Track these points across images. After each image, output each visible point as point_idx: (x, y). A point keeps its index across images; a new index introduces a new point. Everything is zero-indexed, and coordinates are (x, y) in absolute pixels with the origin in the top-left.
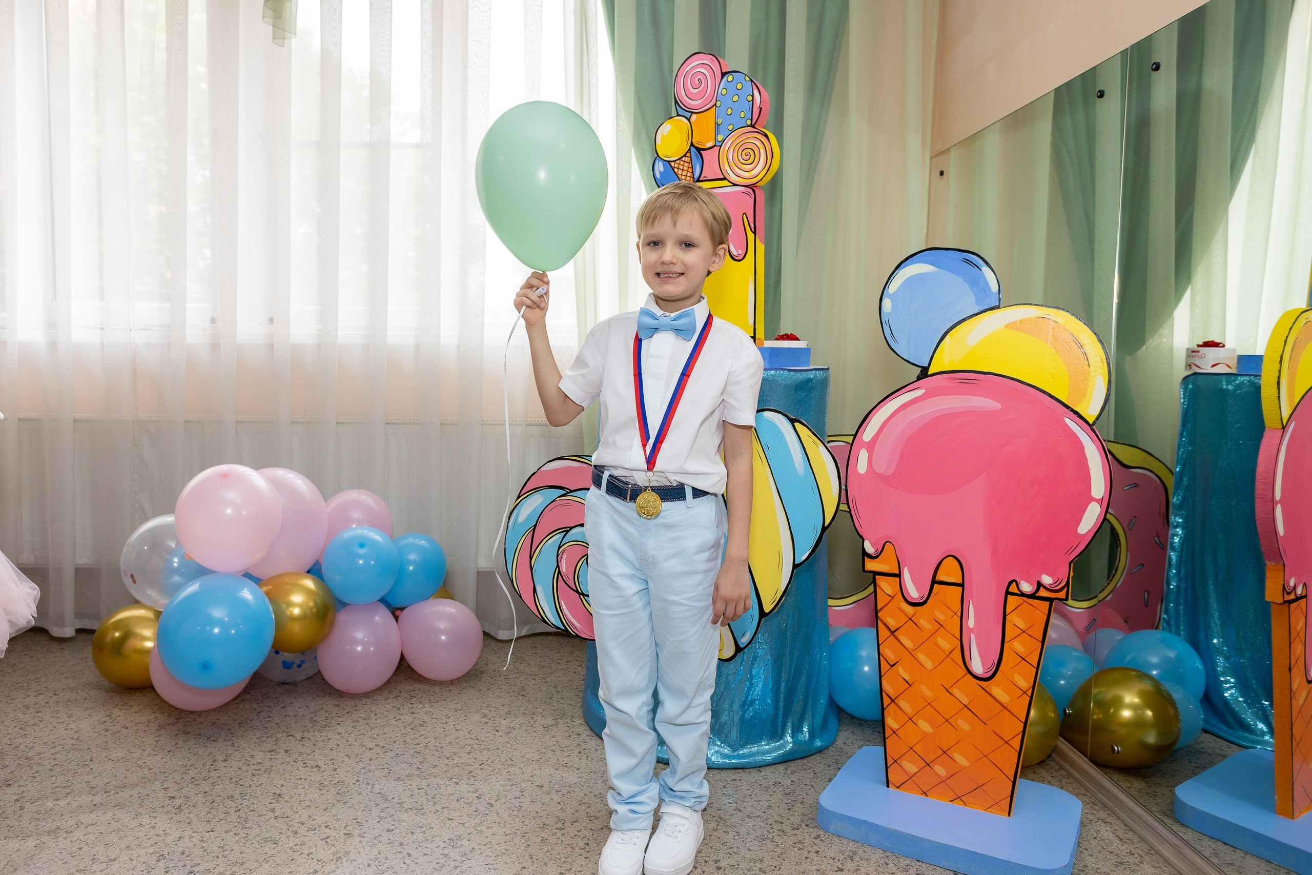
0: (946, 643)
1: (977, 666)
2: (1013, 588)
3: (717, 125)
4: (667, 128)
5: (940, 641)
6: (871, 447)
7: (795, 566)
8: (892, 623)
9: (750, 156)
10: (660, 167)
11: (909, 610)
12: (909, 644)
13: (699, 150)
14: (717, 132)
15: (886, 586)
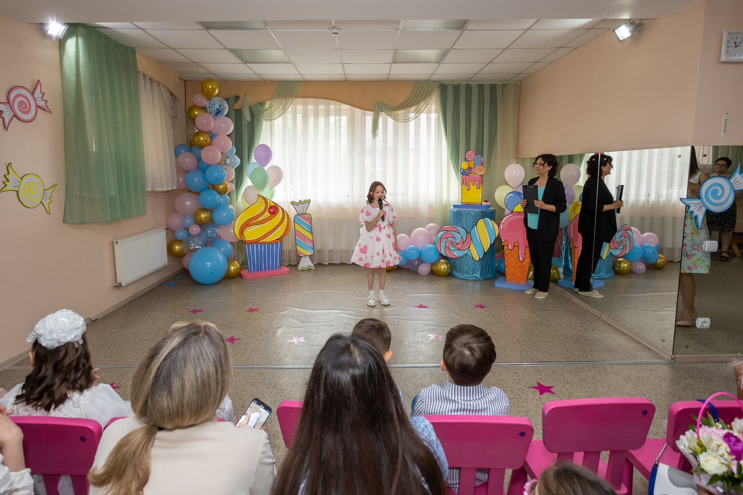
0: (516, 256)
1: (521, 260)
2: (527, 247)
3: (474, 164)
4: (464, 163)
5: (515, 256)
6: (503, 224)
7: (490, 244)
8: (507, 253)
9: (481, 170)
10: (462, 170)
11: (510, 251)
12: (509, 256)
13: (470, 168)
14: (474, 165)
15: (505, 247)
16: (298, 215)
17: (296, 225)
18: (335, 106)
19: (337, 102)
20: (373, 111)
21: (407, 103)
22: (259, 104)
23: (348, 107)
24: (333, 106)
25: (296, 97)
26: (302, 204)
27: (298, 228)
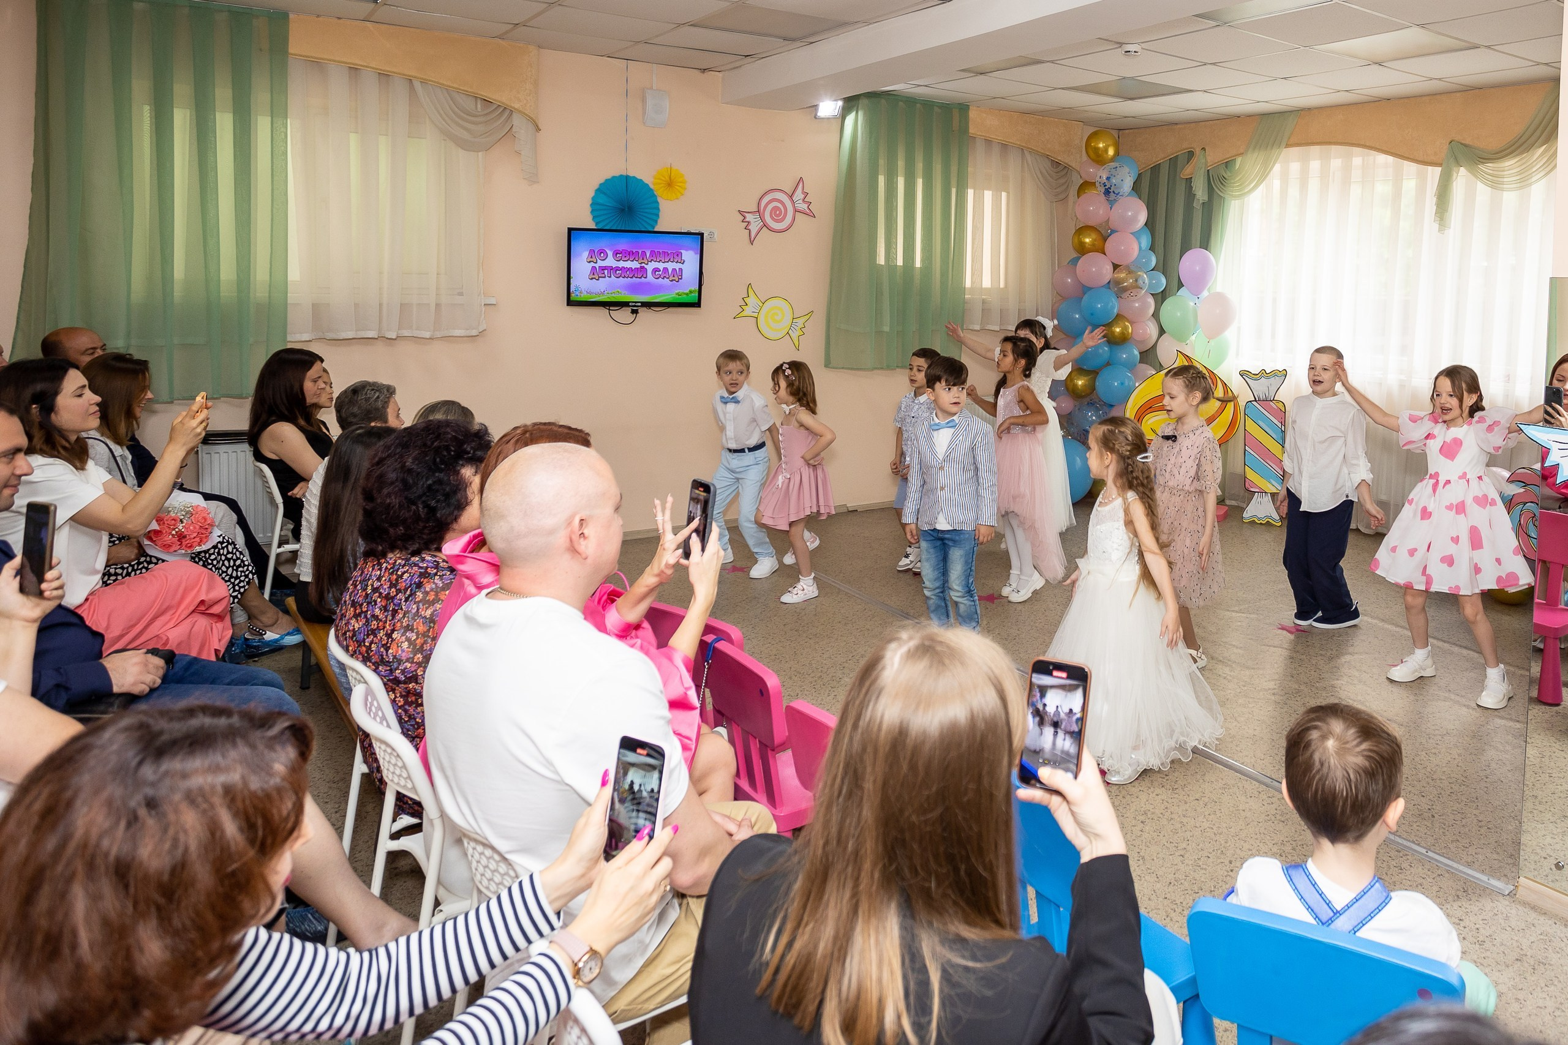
16: (1256, 401)
17: (1249, 421)
18: (1363, 160)
19: (1366, 151)
20: (1440, 165)
21: (1521, 141)
22: (1224, 166)
23: (1390, 159)
24: (1359, 158)
25: (1288, 146)
26: (1267, 378)
27: (1251, 427)
